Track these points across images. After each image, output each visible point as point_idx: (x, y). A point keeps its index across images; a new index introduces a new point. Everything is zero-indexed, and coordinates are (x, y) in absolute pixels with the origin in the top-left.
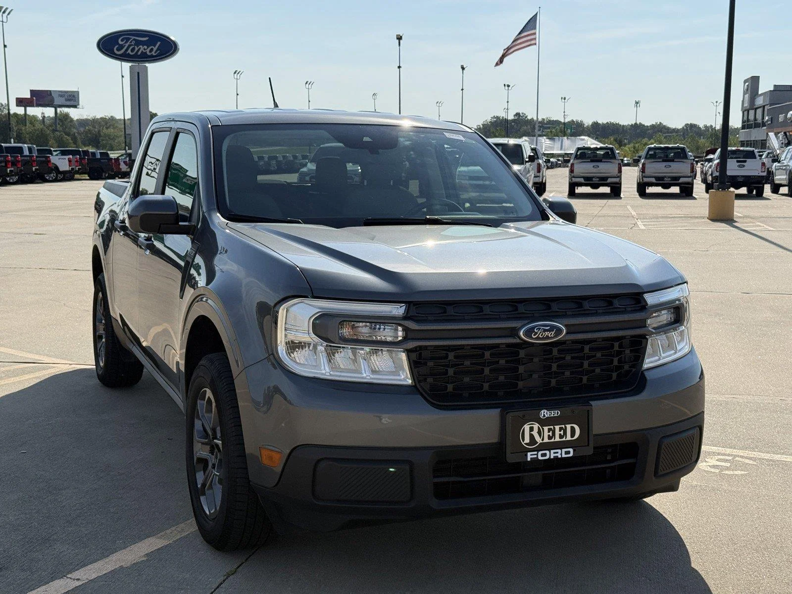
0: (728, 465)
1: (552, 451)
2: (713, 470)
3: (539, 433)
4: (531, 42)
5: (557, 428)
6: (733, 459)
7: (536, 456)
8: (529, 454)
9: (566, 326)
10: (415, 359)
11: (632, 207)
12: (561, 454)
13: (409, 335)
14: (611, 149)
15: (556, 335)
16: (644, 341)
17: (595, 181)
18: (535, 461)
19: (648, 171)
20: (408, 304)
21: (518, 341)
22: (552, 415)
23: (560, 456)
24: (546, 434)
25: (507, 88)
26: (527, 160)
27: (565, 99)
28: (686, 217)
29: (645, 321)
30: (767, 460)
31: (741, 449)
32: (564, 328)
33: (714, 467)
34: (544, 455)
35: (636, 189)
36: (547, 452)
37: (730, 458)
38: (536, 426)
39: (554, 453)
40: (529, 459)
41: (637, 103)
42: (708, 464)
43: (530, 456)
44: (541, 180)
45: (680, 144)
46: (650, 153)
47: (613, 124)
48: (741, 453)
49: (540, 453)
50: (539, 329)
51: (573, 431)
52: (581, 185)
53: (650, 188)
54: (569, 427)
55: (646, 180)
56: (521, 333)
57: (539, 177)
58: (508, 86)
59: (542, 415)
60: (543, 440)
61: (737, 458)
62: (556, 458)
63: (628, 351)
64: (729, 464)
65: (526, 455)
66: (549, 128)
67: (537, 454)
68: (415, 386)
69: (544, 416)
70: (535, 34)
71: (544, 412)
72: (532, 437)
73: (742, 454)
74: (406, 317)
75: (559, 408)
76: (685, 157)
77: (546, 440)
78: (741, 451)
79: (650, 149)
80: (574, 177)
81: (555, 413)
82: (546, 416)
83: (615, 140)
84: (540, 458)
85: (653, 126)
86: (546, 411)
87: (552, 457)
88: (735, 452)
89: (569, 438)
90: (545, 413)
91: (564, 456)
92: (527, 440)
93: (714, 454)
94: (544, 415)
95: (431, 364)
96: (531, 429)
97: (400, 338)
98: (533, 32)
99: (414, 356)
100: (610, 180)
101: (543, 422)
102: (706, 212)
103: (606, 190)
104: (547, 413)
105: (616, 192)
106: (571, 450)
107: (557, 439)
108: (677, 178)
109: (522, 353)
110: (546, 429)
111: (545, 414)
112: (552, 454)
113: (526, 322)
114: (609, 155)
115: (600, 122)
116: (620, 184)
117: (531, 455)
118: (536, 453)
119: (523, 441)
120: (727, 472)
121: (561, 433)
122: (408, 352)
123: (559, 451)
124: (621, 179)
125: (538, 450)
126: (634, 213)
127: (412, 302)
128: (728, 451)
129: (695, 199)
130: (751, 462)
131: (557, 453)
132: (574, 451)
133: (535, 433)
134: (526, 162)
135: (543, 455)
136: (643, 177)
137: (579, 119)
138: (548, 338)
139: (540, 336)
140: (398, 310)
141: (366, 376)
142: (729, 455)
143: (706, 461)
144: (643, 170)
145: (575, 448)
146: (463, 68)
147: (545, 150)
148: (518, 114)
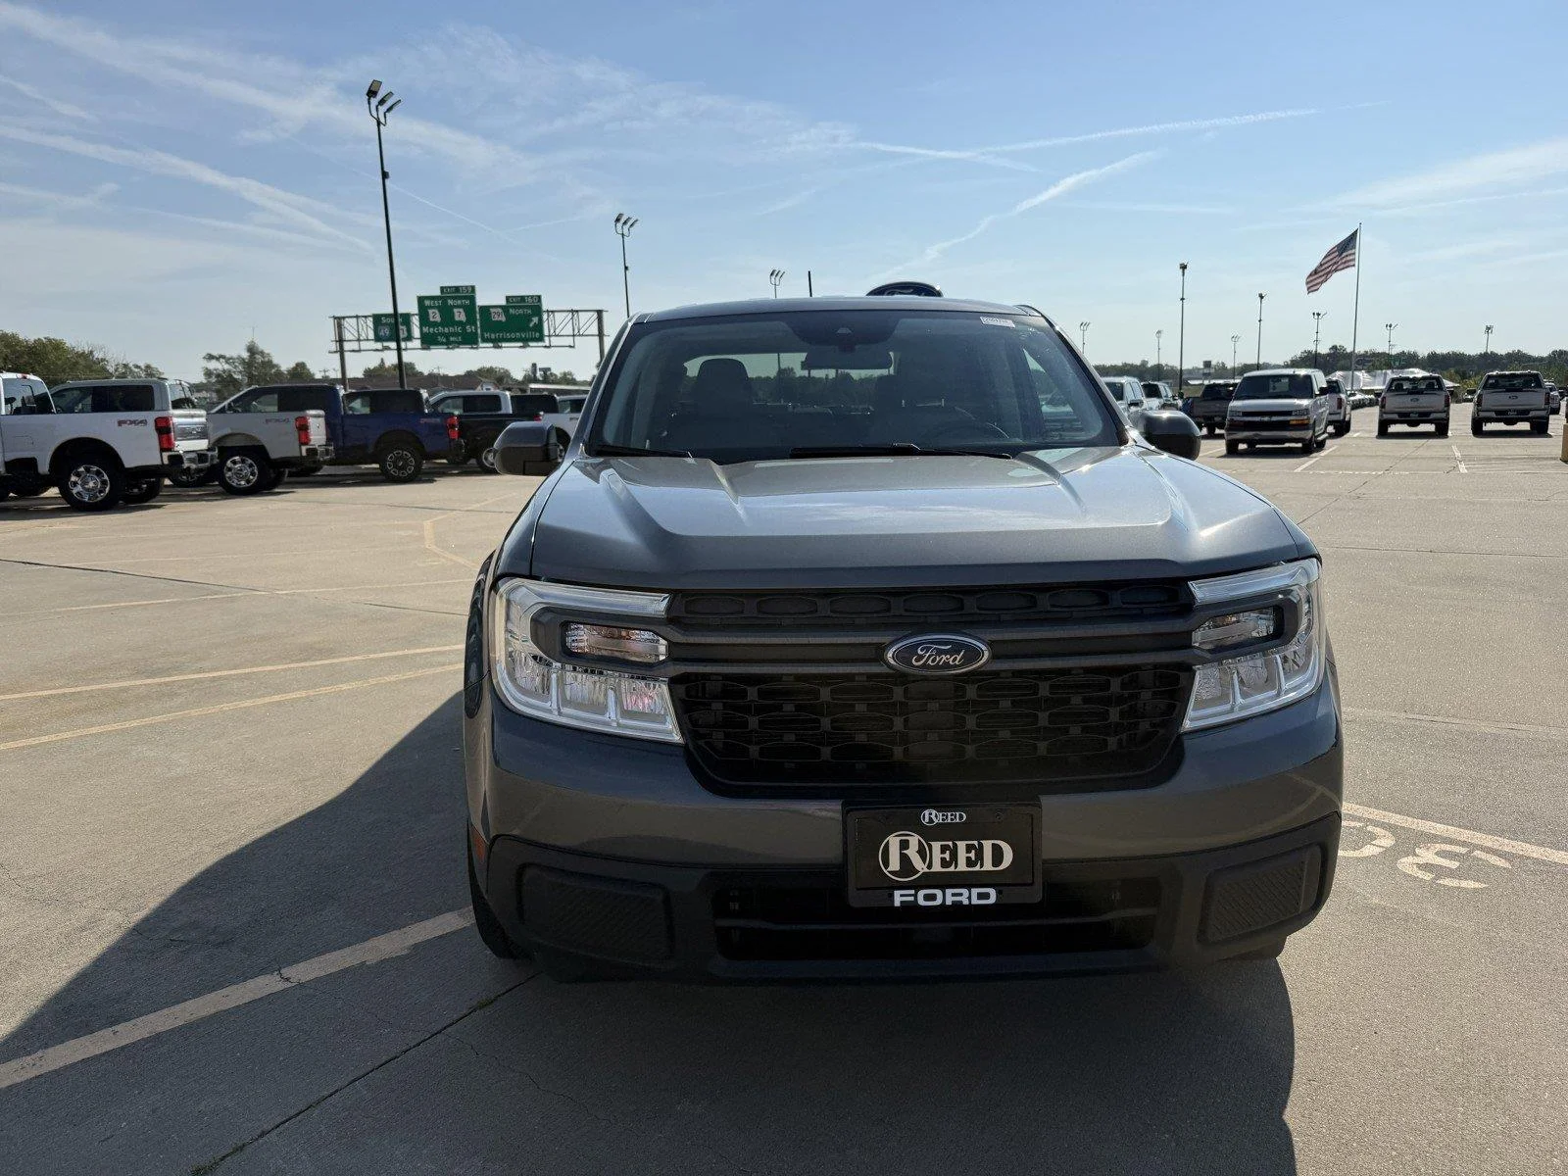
0: (1454, 865)
1: (949, 892)
2: (1420, 874)
3: (921, 852)
4: (1348, 265)
5: (962, 845)
6: (1470, 852)
7: (912, 899)
8: (897, 893)
9: (991, 644)
10: (684, 696)
11: (1459, 447)
12: (969, 898)
13: (676, 653)
14: (1437, 379)
15: (967, 661)
16: (1183, 676)
17: (1414, 417)
18: (910, 908)
19: (1485, 405)
20: (675, 594)
21: (884, 669)
22: (949, 821)
23: (966, 902)
24: (937, 856)
25: (1316, 317)
26: (1318, 393)
27: (1390, 326)
28: (1531, 458)
29: (1189, 634)
30: (1536, 861)
31: (1490, 832)
32: (984, 648)
33: (1426, 867)
34: (933, 897)
35: (1470, 427)
36: (938, 893)
37: (1463, 850)
38: (914, 840)
39: (954, 895)
40: (897, 904)
41: (1488, 328)
42: (1416, 860)
43: (898, 898)
44: (1342, 418)
45: (1532, 369)
46: (1491, 381)
47: (1454, 354)
48: (1488, 841)
49: (922, 893)
50: (928, 649)
51: (998, 854)
52: (1395, 422)
53: (1488, 425)
54: (987, 845)
55: (1482, 414)
56: (890, 655)
57: (1339, 413)
58: (1318, 314)
59: (927, 820)
60: (930, 866)
61: (1477, 853)
62: (957, 905)
63: (1146, 695)
64: (1458, 864)
65: (892, 896)
66: (1370, 361)
67: (915, 896)
68: (685, 747)
69: (931, 821)
70: (1354, 254)
71: (930, 814)
72: (905, 859)
73: (1489, 844)
74: (672, 619)
75: (967, 806)
76: (1539, 385)
77: (937, 867)
78: (1490, 837)
79: (1489, 377)
80: (1385, 413)
81: (957, 817)
82: (936, 821)
83: (1457, 372)
84: (921, 902)
85: (1509, 355)
86: (934, 812)
87: (949, 902)
88: (1479, 838)
89: (988, 866)
90: (931, 816)
91: (975, 901)
92: (895, 864)
93: (1434, 838)
94: (931, 819)
95: (717, 706)
96: (904, 845)
97: (662, 658)
98: (1353, 251)
99: (681, 689)
100: (1432, 416)
101: (930, 834)
102: (1558, 452)
103: (1431, 428)
104: (936, 816)
105: (1442, 431)
106: (992, 892)
107: (962, 867)
108: (1527, 412)
109: (898, 693)
110: (936, 846)
111: (933, 816)
112: (950, 897)
113: (901, 634)
114: (1433, 385)
115: (1438, 351)
116: (1447, 420)
117: (901, 896)
118: (913, 892)
119: (887, 867)
120: (1447, 882)
121: (970, 855)
122: (673, 683)
123: (965, 891)
124: (1448, 414)
125: (916, 886)
126: (1458, 454)
127: (680, 591)
128: (1466, 835)
129: (1551, 436)
130: (1501, 863)
131: (961, 895)
132: (999, 893)
133: (912, 853)
134: (1317, 395)
135: (928, 897)
136: (1478, 411)
137: (1412, 350)
138: (947, 665)
139: (930, 662)
140: (656, 604)
141: (611, 721)
142: (1464, 844)
143: (1415, 855)
144: (1479, 403)
145: (1001, 888)
146: (1261, 297)
147: (1364, 385)
148: (1334, 348)
